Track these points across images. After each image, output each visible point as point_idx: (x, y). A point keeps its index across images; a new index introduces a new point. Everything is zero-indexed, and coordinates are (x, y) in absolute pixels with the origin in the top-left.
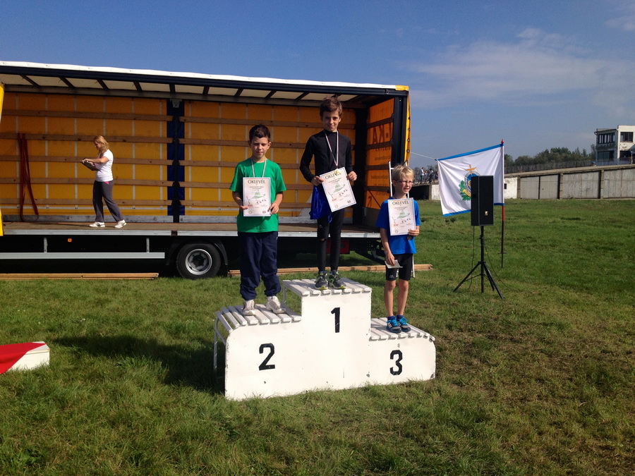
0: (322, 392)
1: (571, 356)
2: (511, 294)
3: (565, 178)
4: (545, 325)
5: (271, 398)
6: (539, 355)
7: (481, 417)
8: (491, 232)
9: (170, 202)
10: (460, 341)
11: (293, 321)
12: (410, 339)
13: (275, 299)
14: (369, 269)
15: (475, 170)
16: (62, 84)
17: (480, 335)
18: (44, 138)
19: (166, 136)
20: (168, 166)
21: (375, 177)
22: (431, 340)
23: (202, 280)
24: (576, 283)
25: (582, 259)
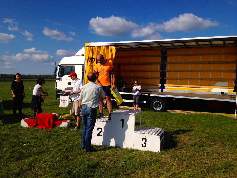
12: (150, 135)
18: (124, 64)
19: (160, 62)
20: (160, 72)
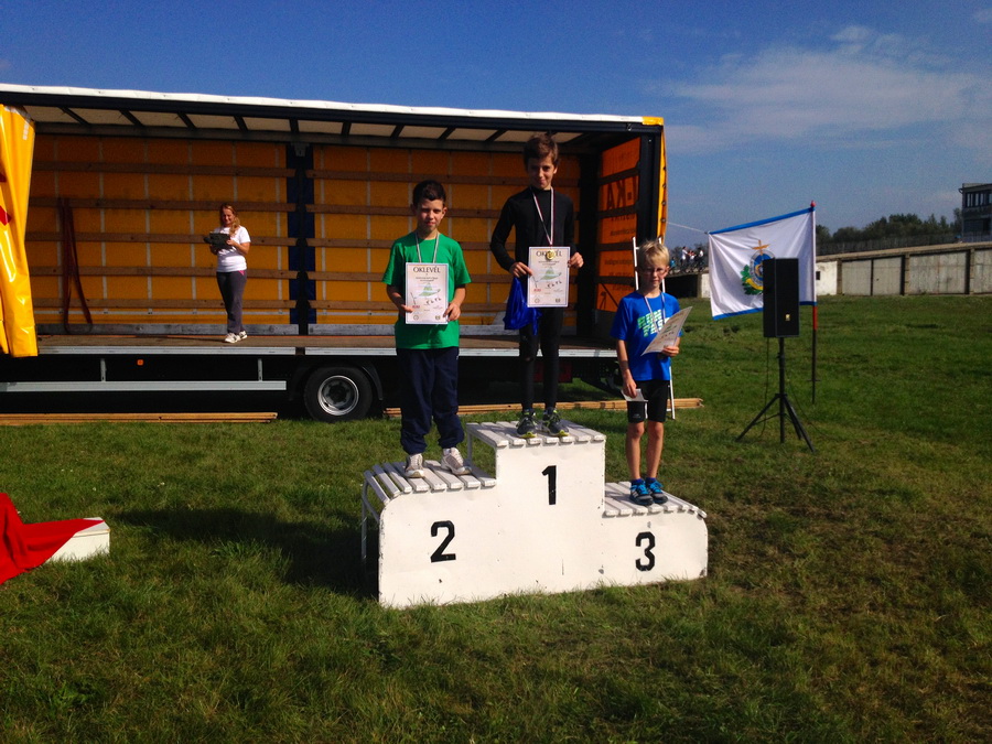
0: (529, 596)
1: (923, 541)
2: (828, 445)
3: (914, 261)
4: (882, 493)
5: (450, 606)
6: (872, 541)
7: (781, 637)
8: (796, 348)
9: (293, 304)
10: (747, 519)
11: (483, 486)
12: (667, 515)
13: (455, 452)
14: (603, 406)
15: (768, 249)
16: (124, 120)
17: (779, 509)
18: (97, 205)
19: (285, 200)
20: (290, 247)
21: (612, 262)
22: (700, 516)
23: (344, 424)
24: (930, 427)
25: (940, 389)
